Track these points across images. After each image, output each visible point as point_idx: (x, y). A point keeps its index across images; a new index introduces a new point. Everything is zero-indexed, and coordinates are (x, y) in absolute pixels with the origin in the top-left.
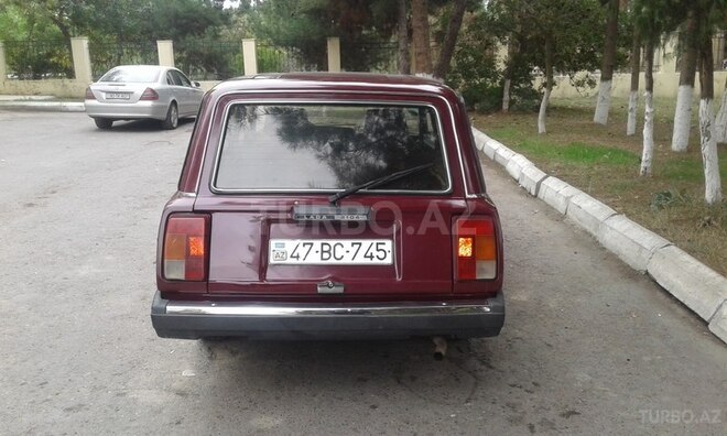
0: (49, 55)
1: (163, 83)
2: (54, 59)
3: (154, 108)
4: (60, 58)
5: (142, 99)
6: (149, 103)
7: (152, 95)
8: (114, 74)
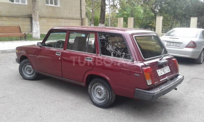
0: (150, 23)
1: (200, 38)
2: (151, 24)
3: (193, 53)
4: (153, 24)
5: (187, 47)
6: (190, 50)
7: (193, 45)
8: (172, 32)
